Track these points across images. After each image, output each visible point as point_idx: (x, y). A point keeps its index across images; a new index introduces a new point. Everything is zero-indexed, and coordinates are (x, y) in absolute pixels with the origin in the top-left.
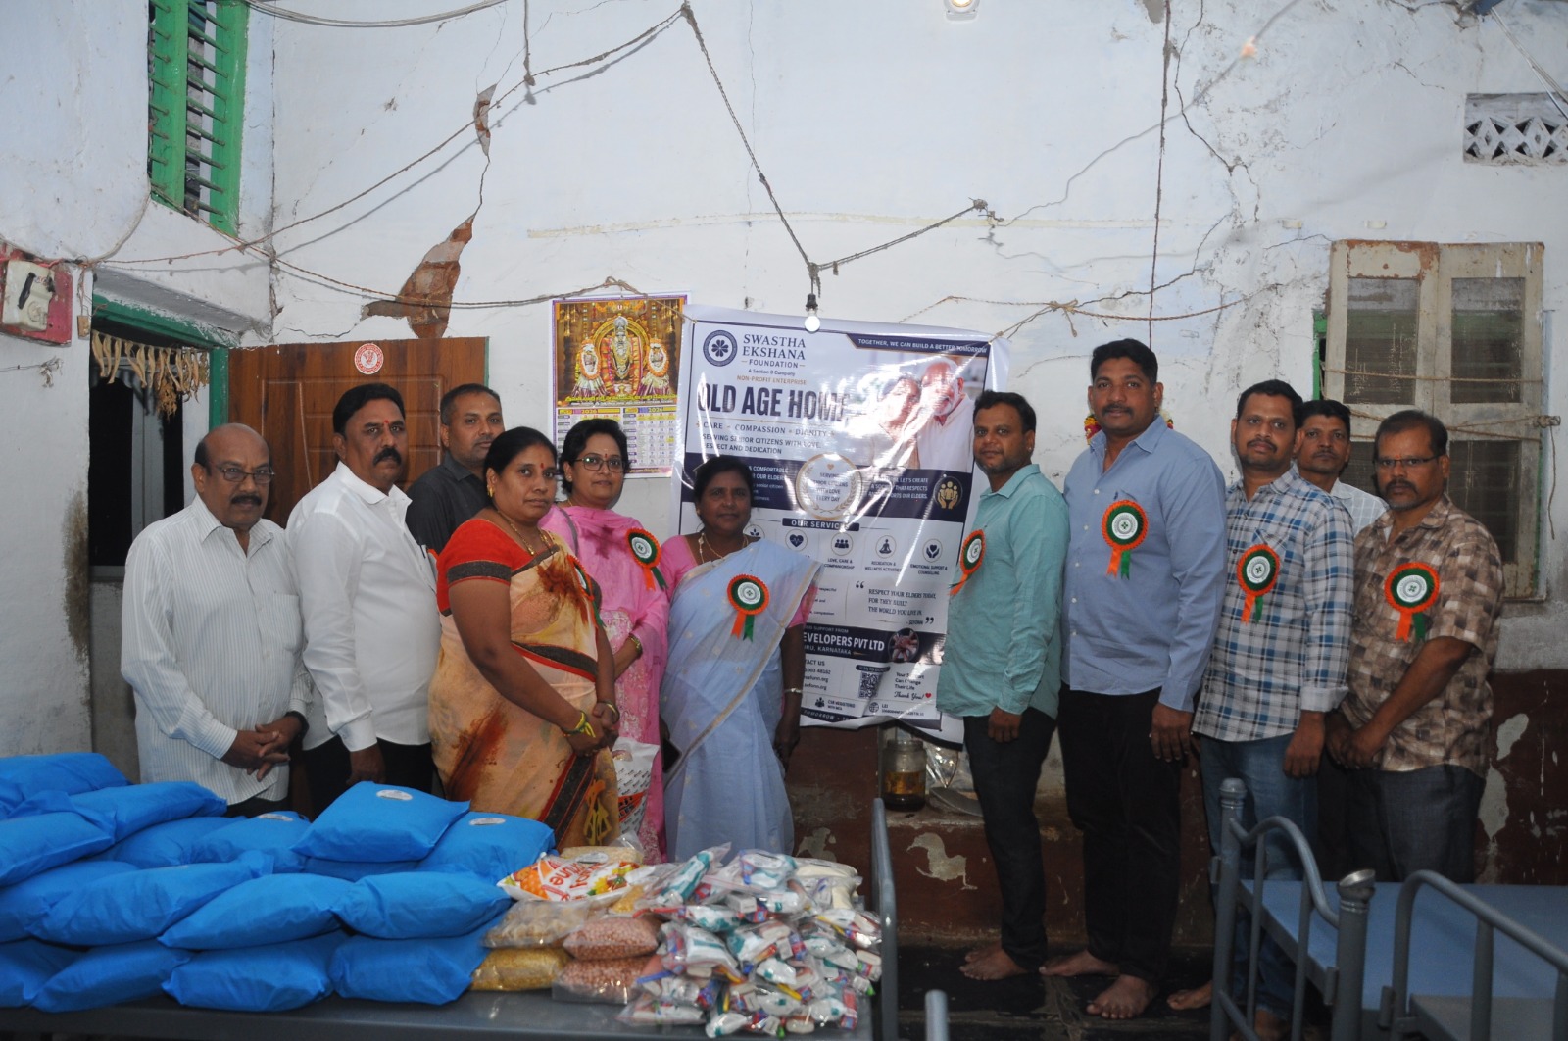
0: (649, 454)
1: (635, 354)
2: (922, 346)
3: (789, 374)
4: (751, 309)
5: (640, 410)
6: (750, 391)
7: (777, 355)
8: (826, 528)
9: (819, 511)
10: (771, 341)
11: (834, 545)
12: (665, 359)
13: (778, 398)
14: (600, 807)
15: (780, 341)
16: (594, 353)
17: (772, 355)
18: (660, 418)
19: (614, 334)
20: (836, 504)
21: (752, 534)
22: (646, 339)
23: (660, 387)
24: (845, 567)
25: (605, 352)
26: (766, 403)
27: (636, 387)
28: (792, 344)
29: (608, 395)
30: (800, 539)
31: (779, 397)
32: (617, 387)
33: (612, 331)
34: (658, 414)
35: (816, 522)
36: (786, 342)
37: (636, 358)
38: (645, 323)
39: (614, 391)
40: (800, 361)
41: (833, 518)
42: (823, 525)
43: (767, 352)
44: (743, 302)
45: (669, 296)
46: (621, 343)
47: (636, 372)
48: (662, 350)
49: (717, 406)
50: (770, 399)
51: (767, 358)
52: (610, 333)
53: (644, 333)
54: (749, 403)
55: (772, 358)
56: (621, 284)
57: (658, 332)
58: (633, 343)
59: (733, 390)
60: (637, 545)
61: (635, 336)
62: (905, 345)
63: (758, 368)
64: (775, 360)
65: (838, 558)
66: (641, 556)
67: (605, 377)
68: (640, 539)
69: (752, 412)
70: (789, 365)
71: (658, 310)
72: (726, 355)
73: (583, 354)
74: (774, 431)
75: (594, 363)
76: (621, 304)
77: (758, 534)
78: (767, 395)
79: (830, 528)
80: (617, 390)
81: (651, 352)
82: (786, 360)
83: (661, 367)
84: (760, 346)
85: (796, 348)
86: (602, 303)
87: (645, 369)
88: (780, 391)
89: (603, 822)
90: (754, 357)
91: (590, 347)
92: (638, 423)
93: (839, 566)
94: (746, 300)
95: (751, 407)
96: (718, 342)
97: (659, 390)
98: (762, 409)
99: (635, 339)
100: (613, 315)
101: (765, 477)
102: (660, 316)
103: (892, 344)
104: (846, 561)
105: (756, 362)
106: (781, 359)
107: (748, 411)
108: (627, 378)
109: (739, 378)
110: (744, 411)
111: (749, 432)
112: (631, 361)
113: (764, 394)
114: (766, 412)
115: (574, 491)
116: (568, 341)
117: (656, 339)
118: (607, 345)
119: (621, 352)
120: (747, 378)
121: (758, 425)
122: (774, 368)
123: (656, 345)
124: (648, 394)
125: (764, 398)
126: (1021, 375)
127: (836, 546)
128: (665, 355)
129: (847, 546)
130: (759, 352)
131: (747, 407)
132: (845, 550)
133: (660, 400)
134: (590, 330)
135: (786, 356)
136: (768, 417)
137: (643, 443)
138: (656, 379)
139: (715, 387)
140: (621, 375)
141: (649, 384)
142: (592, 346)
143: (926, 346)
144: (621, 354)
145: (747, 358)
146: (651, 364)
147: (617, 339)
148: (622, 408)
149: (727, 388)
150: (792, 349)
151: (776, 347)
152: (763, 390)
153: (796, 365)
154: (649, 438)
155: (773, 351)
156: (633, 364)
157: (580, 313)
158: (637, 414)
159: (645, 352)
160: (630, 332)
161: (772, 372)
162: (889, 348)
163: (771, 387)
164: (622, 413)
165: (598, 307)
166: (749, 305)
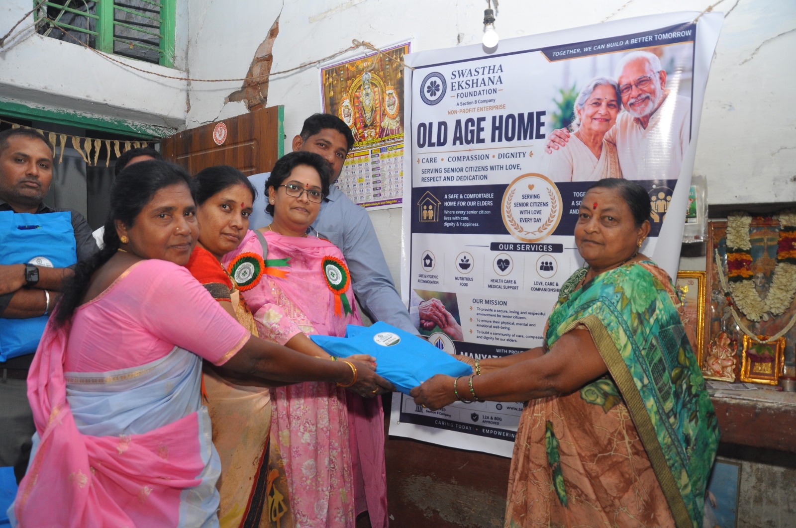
0: (389, 187)
1: (377, 102)
2: (616, 44)
3: (490, 101)
4: (462, 44)
5: (381, 150)
6: (458, 123)
7: (479, 85)
8: (531, 251)
9: (523, 233)
10: (473, 72)
11: (539, 268)
12: (397, 102)
13: (482, 126)
14: (276, 492)
15: (481, 71)
16: (350, 107)
17: (475, 85)
18: (395, 155)
19: (362, 88)
20: (539, 225)
21: (462, 260)
22: (384, 87)
23: (394, 128)
24: (551, 290)
25: (357, 104)
26: (472, 132)
27: (378, 131)
28: (491, 71)
29: (360, 141)
30: (507, 262)
31: (483, 124)
32: (366, 133)
33: (361, 85)
34: (393, 151)
35: (521, 244)
36: (486, 70)
37: (378, 106)
38: (382, 73)
39: (363, 137)
40: (498, 86)
41: (537, 240)
42: (528, 247)
43: (470, 83)
44: (456, 38)
45: (398, 47)
46: (367, 94)
47: (378, 117)
48: (394, 95)
49: (433, 141)
50: (475, 128)
51: (471, 90)
52: (359, 88)
53: (382, 83)
54: (458, 135)
55: (475, 89)
56: (363, 44)
57: (391, 80)
58: (375, 92)
59: (444, 124)
60: (330, 272)
61: (376, 86)
62: (599, 47)
63: (464, 100)
64: (477, 89)
65: (544, 281)
66: (333, 283)
67: (358, 126)
68: (333, 266)
69: (461, 143)
70: (490, 92)
71: (390, 60)
72: (438, 94)
73: (343, 109)
74: (480, 157)
75: (350, 115)
76: (365, 61)
77: (468, 261)
78: (473, 125)
79: (535, 251)
80: (366, 135)
81: (387, 98)
82: (487, 88)
83: (392, 111)
84: (465, 79)
85: (494, 75)
86: (352, 63)
87: (384, 114)
88: (483, 119)
89: (280, 504)
90: (461, 91)
91: (347, 102)
92: (381, 161)
93: (546, 290)
94: (459, 36)
95: (460, 139)
96: (432, 83)
97: (393, 130)
98: (469, 138)
99: (376, 89)
100: (360, 72)
101: (474, 203)
102: (392, 65)
103: (586, 49)
104: (552, 284)
105: (462, 95)
106: (483, 87)
107: (458, 142)
108: (371, 125)
109: (449, 113)
110: (454, 144)
111: (460, 162)
112: (374, 109)
113: (470, 124)
114: (472, 141)
115: (275, 215)
116: (332, 99)
117: (390, 86)
118: (358, 98)
119: (367, 102)
120: (456, 112)
121: (466, 154)
122: (478, 98)
123: (391, 91)
124: (386, 136)
125: (470, 128)
126: (746, 61)
127: (541, 268)
128: (396, 99)
129: (552, 269)
130: (464, 85)
131: (457, 139)
132: (551, 272)
133: (393, 139)
134: (346, 89)
135: (487, 84)
136: (475, 146)
137: (384, 179)
138: (391, 121)
139: (431, 124)
140: (368, 122)
141: (386, 127)
142: (348, 101)
143: (621, 44)
144: (367, 104)
145: (455, 93)
146: (388, 109)
147: (364, 92)
148: (370, 150)
149: (441, 124)
150: (491, 76)
151: (477, 77)
152: (470, 120)
153: (495, 91)
154: (388, 173)
155: (475, 81)
156: (375, 111)
157: (338, 75)
158: (380, 154)
159: (383, 98)
160: (373, 84)
161: (476, 102)
162: (583, 54)
163: (475, 116)
164: (370, 155)
165: (350, 67)
166: (461, 40)
